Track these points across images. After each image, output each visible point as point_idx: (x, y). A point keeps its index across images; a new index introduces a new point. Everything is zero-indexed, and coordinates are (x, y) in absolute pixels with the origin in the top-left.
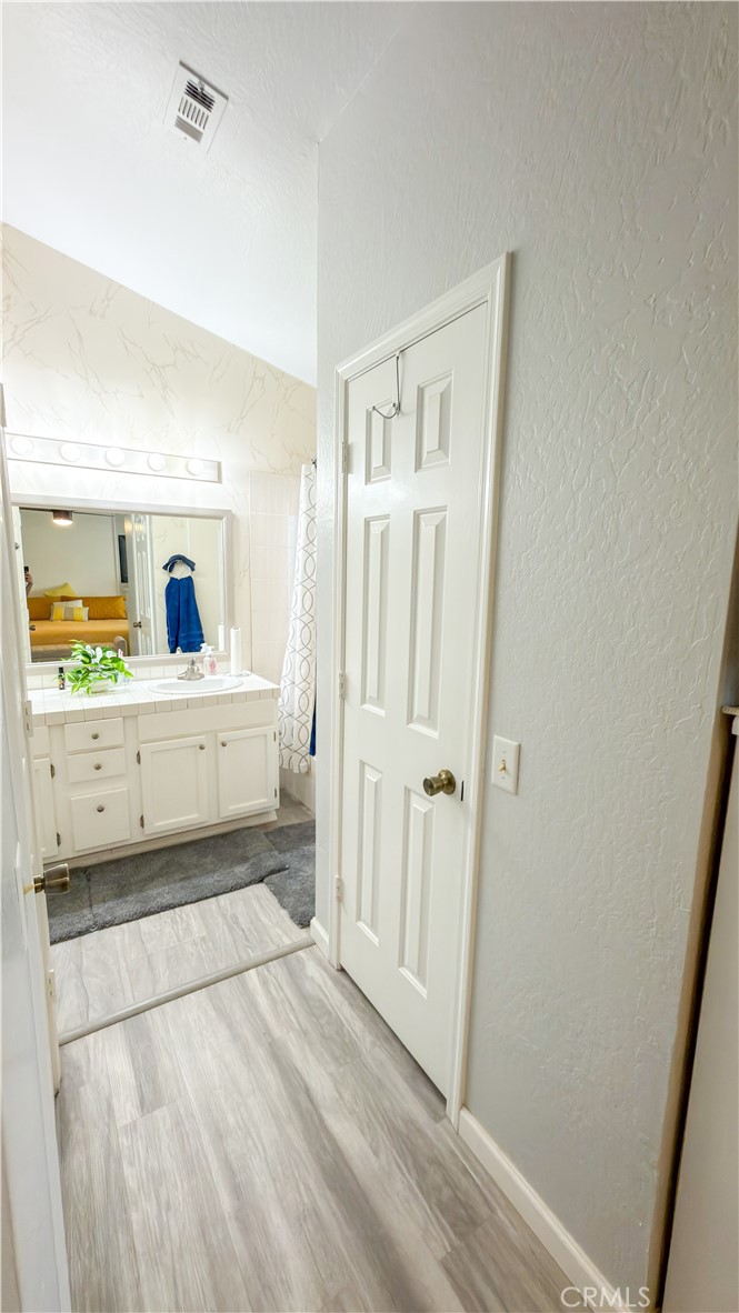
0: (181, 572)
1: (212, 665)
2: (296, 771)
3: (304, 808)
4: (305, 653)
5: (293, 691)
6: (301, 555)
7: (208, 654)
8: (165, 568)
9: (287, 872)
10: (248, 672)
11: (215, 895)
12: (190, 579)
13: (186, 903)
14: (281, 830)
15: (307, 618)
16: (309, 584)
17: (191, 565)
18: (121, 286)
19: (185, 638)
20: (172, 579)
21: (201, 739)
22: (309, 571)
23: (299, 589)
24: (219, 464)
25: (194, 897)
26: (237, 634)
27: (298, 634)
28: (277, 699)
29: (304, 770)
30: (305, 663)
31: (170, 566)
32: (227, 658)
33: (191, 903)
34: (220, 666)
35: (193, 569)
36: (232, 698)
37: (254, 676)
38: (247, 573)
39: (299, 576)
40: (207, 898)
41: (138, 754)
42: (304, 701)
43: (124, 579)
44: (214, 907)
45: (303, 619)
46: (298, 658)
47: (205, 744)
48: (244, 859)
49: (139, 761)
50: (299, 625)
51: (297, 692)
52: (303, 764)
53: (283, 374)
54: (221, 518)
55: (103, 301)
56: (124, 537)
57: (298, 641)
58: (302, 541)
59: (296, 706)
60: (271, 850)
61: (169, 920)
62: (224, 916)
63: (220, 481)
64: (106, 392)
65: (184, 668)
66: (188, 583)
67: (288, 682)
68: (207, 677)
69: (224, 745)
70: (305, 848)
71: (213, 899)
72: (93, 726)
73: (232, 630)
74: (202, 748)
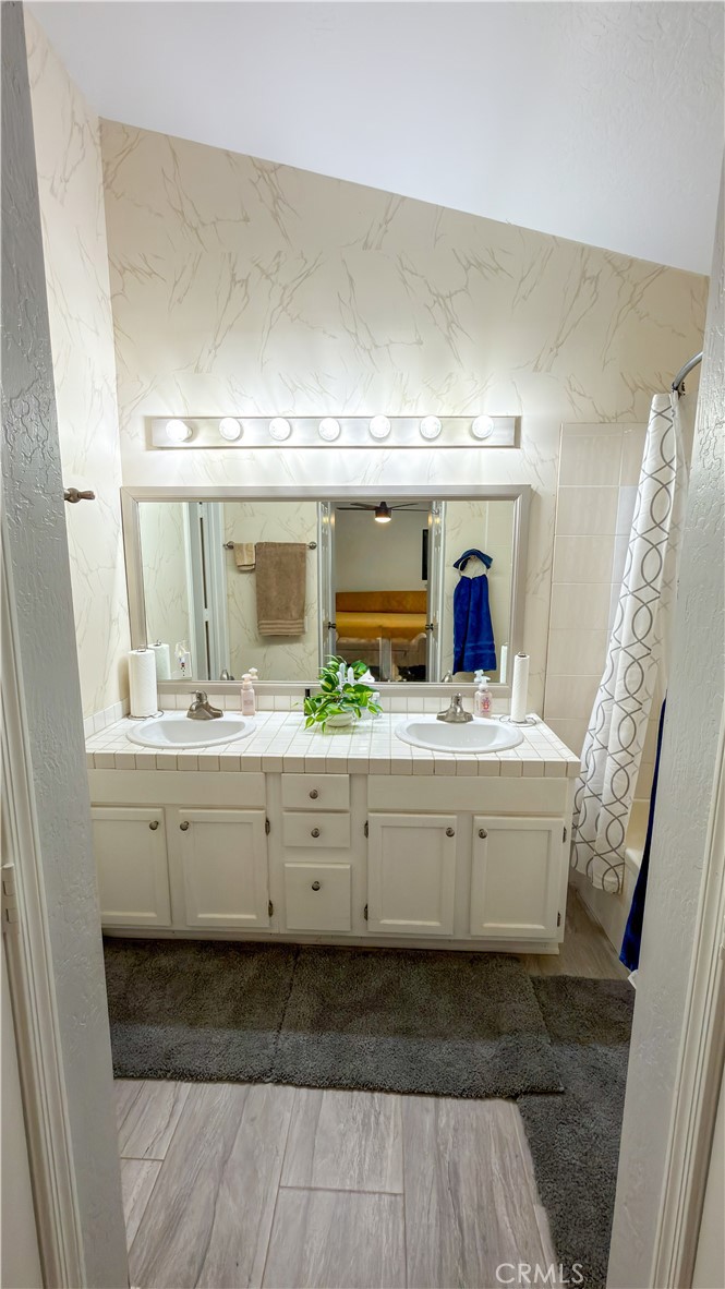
0: (474, 570)
1: (486, 703)
2: (597, 884)
3: (605, 943)
4: (630, 705)
5: (603, 761)
6: (636, 546)
7: (481, 686)
8: (456, 565)
9: (558, 1099)
10: (537, 718)
11: (436, 1094)
12: (483, 579)
13: (391, 1091)
14: (562, 984)
15: (638, 651)
16: (647, 594)
17: (487, 560)
18: (404, 198)
19: (473, 648)
20: (463, 578)
21: (450, 820)
22: (649, 574)
23: (628, 603)
24: (518, 420)
25: (406, 1084)
26: (523, 664)
27: (619, 674)
28: (572, 778)
29: (611, 888)
30: (628, 722)
31: (462, 564)
32: (508, 695)
33: (398, 1092)
34: (496, 704)
35: (488, 567)
36: (500, 768)
37: (544, 728)
38: (547, 574)
39: (631, 580)
40: (422, 1093)
41: (367, 824)
42: (621, 782)
43: (425, 576)
44: (428, 1120)
45: (633, 651)
46: (616, 713)
47: (455, 829)
48: (494, 1032)
49: (367, 834)
50: (622, 660)
51: (610, 766)
52: (610, 878)
53: (632, 261)
54: (513, 498)
55: (381, 226)
56: (427, 531)
57: (619, 683)
58: (640, 523)
59: (607, 786)
60: (538, 1031)
61: (359, 1118)
62: (439, 1158)
63: (517, 444)
64: (376, 346)
65: (446, 704)
66: (482, 581)
67: (596, 745)
68: (478, 720)
69: (482, 836)
70: (601, 1050)
71: (430, 1101)
72: (314, 782)
73: (517, 657)
74: (450, 834)
